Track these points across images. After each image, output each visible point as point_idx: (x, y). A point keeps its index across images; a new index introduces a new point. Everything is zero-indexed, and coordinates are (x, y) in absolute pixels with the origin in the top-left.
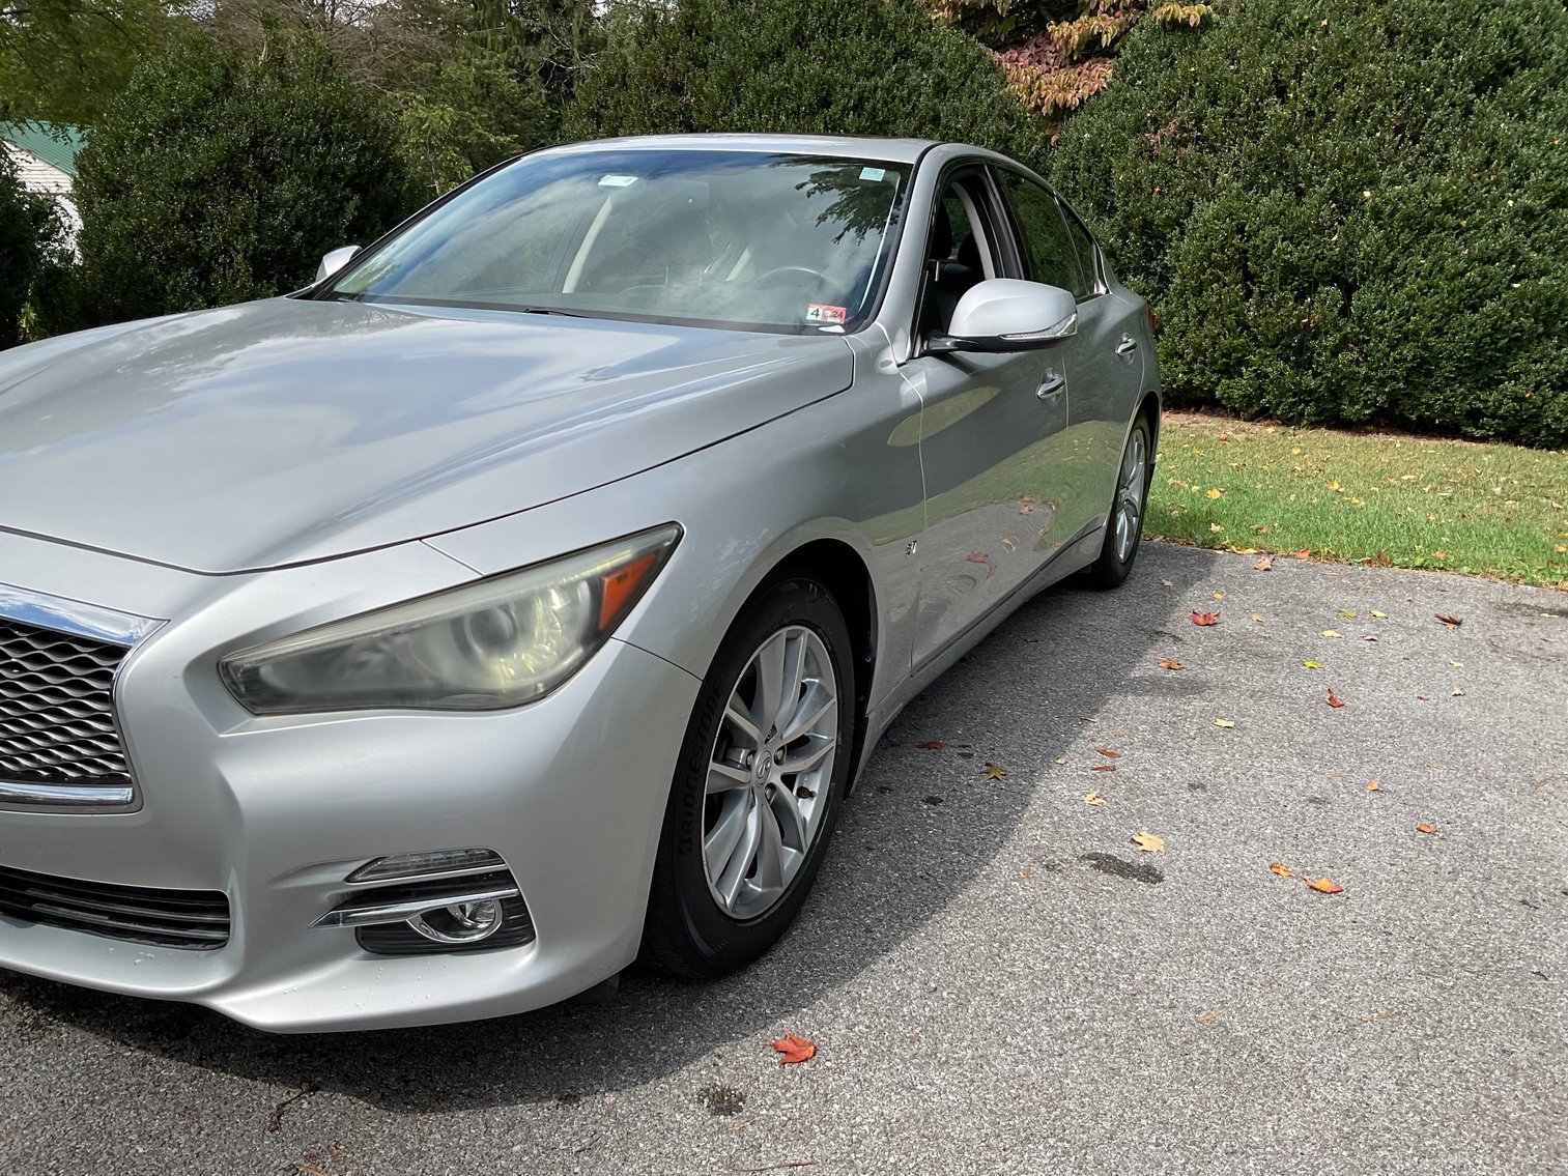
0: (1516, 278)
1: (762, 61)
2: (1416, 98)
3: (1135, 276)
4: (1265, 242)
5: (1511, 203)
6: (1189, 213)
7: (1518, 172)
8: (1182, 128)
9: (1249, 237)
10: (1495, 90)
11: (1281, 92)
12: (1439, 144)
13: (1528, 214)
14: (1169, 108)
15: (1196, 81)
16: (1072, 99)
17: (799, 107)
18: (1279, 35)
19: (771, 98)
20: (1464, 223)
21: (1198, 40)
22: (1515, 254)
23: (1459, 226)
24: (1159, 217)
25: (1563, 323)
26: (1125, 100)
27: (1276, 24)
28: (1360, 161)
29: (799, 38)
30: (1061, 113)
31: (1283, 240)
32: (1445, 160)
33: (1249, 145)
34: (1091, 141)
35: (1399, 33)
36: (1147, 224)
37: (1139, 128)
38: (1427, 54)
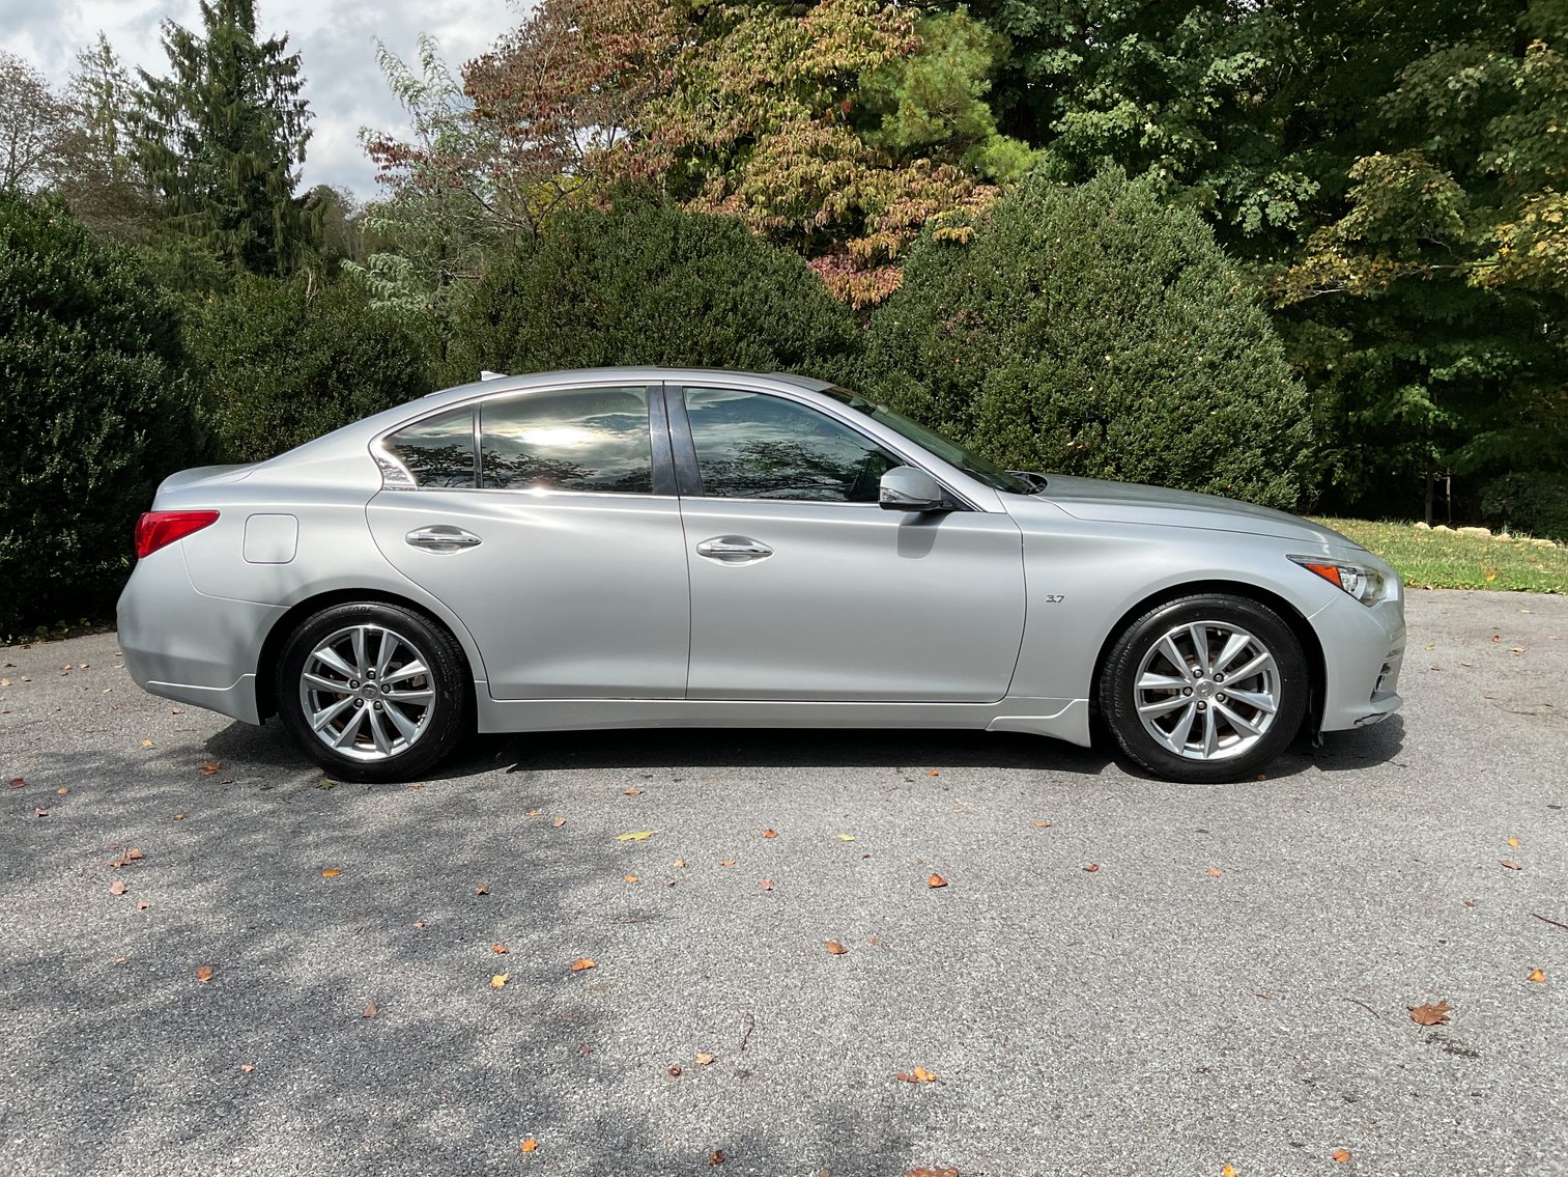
0: (1212, 409)
1: (653, 276)
2: (1128, 291)
3: (946, 423)
4: (1043, 395)
5: (1200, 359)
6: (983, 378)
7: (1201, 337)
8: (969, 316)
9: (1032, 391)
10: (1176, 282)
11: (1035, 288)
12: (1147, 321)
13: (1212, 365)
14: (956, 302)
15: (973, 283)
16: (875, 296)
17: (689, 310)
18: (1027, 249)
19: (668, 304)
20: (1173, 374)
21: (968, 251)
22: (1209, 393)
23: (1170, 376)
24: (962, 381)
25: (1244, 436)
26: (921, 297)
27: (1024, 241)
28: (1099, 336)
29: (673, 258)
30: (868, 306)
31: (1056, 392)
32: (1153, 331)
33: (1018, 326)
34: (901, 327)
35: (1110, 247)
36: (953, 386)
37: (934, 317)
38: (1130, 261)
